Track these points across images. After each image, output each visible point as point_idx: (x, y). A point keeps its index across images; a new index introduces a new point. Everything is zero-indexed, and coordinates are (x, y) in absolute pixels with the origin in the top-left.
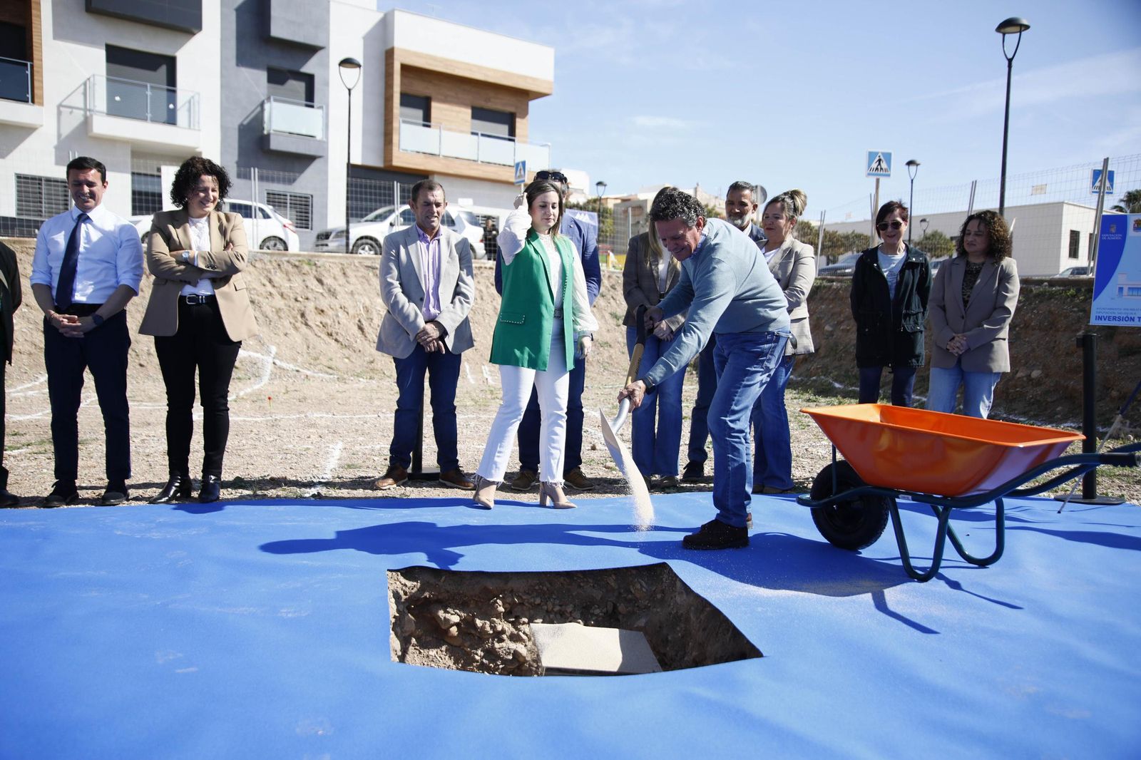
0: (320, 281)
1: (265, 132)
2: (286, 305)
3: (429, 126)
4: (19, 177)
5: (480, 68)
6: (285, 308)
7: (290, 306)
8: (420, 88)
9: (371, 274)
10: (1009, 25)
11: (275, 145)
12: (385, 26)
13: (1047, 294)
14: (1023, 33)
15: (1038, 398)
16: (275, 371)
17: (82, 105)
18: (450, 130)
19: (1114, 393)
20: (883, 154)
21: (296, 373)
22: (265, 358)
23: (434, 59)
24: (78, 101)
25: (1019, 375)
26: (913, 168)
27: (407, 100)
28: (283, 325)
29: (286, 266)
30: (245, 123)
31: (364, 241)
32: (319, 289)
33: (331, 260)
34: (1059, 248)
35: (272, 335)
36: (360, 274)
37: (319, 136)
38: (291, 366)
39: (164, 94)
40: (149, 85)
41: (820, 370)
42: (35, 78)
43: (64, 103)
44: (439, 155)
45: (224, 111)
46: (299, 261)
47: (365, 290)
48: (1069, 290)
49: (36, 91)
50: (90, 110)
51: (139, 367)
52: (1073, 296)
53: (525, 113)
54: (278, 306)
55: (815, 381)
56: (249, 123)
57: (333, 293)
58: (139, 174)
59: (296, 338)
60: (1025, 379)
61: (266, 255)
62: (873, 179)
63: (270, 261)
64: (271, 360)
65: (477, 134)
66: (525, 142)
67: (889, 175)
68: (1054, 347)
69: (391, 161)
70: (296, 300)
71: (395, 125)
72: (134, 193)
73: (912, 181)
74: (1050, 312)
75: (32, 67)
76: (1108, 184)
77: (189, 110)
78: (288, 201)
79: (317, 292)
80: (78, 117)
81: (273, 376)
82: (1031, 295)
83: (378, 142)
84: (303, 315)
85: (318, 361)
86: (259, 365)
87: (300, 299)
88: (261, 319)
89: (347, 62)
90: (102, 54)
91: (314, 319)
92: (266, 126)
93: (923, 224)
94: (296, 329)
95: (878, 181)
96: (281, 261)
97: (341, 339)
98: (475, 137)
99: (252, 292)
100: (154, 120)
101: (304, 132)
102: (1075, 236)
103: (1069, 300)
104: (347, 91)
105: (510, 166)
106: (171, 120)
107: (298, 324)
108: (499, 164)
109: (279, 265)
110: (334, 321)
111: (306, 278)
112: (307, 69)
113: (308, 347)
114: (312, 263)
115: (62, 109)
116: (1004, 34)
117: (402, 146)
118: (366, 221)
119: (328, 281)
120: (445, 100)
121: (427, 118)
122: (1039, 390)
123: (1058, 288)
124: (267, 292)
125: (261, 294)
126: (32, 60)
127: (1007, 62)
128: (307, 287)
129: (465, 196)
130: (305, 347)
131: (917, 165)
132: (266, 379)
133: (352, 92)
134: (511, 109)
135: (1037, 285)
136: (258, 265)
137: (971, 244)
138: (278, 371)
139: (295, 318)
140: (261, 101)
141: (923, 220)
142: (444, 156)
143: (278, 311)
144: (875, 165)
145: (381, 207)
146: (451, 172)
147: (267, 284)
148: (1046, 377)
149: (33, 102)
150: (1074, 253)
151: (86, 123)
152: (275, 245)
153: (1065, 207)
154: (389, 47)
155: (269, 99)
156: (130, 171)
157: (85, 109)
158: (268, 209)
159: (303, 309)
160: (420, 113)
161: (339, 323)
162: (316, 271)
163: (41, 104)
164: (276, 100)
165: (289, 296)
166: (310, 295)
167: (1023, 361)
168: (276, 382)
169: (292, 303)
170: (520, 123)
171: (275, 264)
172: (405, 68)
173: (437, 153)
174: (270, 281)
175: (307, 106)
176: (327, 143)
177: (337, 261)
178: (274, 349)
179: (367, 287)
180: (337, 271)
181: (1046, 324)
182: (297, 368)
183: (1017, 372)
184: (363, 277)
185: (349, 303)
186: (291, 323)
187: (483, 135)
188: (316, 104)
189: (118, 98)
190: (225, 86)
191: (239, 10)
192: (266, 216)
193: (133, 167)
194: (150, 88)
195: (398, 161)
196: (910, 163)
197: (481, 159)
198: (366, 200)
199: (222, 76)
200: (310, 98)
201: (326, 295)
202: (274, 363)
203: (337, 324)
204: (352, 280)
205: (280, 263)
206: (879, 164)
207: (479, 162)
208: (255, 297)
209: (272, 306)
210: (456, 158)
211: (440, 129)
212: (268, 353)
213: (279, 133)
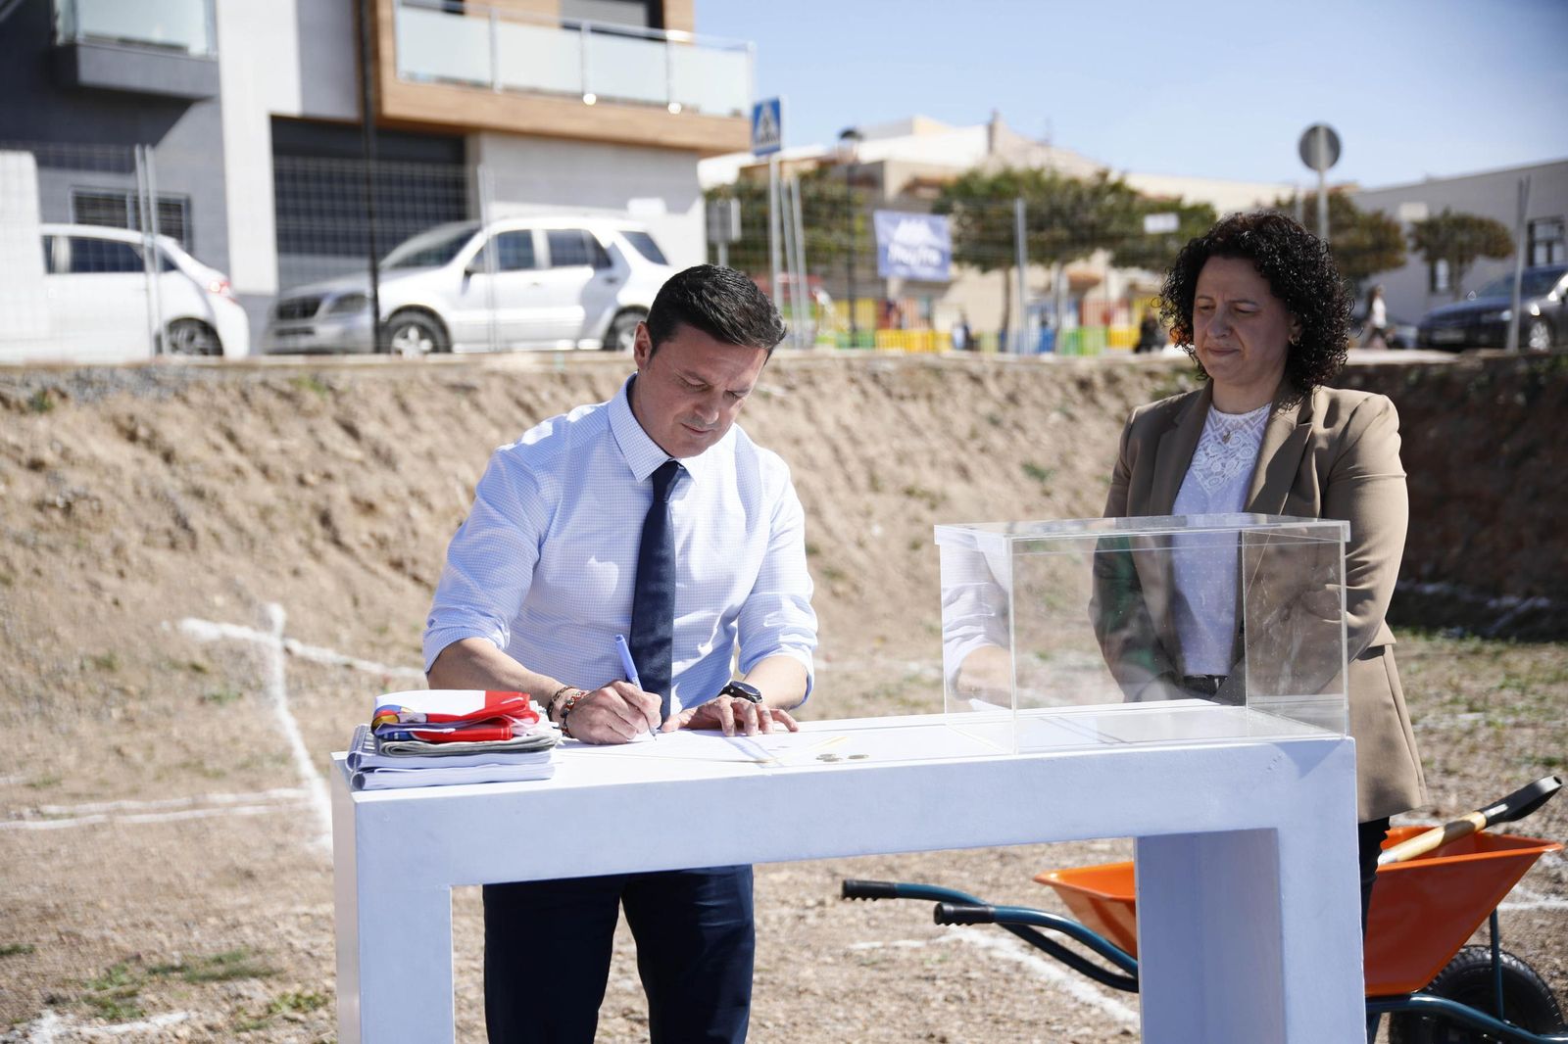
0: (351, 431)
1: (60, 39)
2: (279, 497)
3: (462, 13)
6: (281, 506)
7: (287, 499)
9: (465, 405)
11: (92, 71)
16: (294, 670)
18: (510, 19)
21: (346, 673)
22: (262, 637)
28: (283, 548)
29: (261, 397)
31: (404, 318)
32: (353, 451)
33: (367, 374)
35: (263, 576)
36: (438, 406)
37: (198, 46)
38: (327, 655)
44: (492, 85)
46: (292, 381)
47: (457, 445)
54: (261, 501)
57: (386, 459)
59: (322, 580)
63: (222, 387)
64: (278, 644)
65: (576, 28)
66: (688, 42)
69: (379, 102)
70: (301, 481)
71: (384, 12)
79: (350, 460)
81: (293, 685)
83: (341, 58)
84: (325, 519)
85: (388, 638)
86: (253, 657)
87: (311, 478)
88: (230, 538)
91: (354, 528)
92: (60, 24)
94: (317, 556)
96: (247, 382)
97: (425, 574)
98: (577, 36)
99: (193, 467)
101: (157, 35)
107: (319, 544)
109: (245, 396)
110: (402, 530)
111: (315, 422)
113: (356, 602)
114: (324, 383)
117: (405, 66)
119: (370, 428)
124: (227, 465)
125: (216, 474)
128: (322, 447)
130: (348, 602)
132: (278, 695)
136: (195, 396)
138: (300, 670)
139: (307, 527)
142: (510, 91)
143: (265, 513)
146: (524, 123)
152: (191, 339)
158: (170, 247)
159: (322, 503)
161: (415, 534)
162: (337, 402)
165: (283, 475)
166: (334, 468)
169: (292, 490)
171: (234, 393)
173: (484, 76)
174: (231, 437)
176: (216, 64)
177: (379, 375)
178: (277, 613)
179: (461, 437)
180: (383, 401)
182: (345, 659)
184: (448, 413)
185: (428, 483)
186: (300, 542)
187: (591, 31)
192: (169, 266)
195: (400, 101)
201: (371, 463)
202: (288, 651)
203: (409, 536)
204: (426, 422)
205: (249, 391)
207: (590, 99)
208: (200, 481)
209: (247, 503)
210: (534, 92)
211: (489, 17)
212: (266, 624)
213: (97, 41)
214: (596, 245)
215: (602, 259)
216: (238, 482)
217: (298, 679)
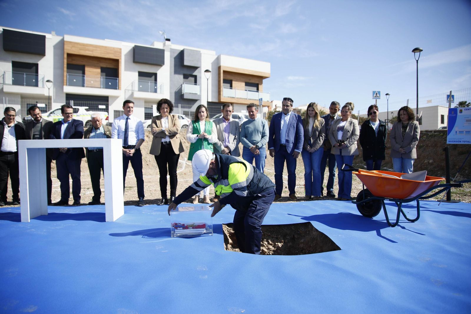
1: (183, 93)
3: (232, 89)
4: (114, 111)
5: (247, 70)
8: (229, 77)
10: (416, 50)
11: (185, 97)
12: (218, 59)
13: (434, 135)
14: (421, 52)
15: (432, 169)
16: (186, 166)
17: (131, 89)
18: (238, 89)
19: (457, 167)
20: (378, 92)
22: (183, 162)
23: (233, 68)
24: (130, 88)
25: (425, 162)
26: (388, 96)
27: (225, 81)
30: (177, 91)
34: (437, 120)
35: (185, 155)
37: (199, 94)
39: (153, 84)
40: (149, 82)
41: (359, 162)
42: (120, 82)
43: (127, 89)
44: (235, 98)
45: (171, 88)
48: (441, 134)
49: (120, 86)
50: (134, 90)
51: (147, 165)
52: (442, 136)
53: (262, 83)
54: (187, 146)
55: (358, 165)
56: (178, 91)
58: (147, 108)
60: (427, 163)
61: (183, 130)
62: (375, 100)
63: (184, 132)
64: (185, 162)
65: (246, 90)
66: (262, 92)
67: (380, 98)
68: (436, 153)
69: (220, 100)
71: (221, 89)
72: (145, 113)
73: (388, 100)
74: (435, 141)
75: (119, 80)
76: (452, 99)
77: (161, 88)
78: (189, 114)
80: (130, 93)
81: (186, 167)
82: (428, 136)
83: (217, 94)
86: (182, 164)
89: (207, 71)
90: (137, 74)
92: (183, 91)
93: (392, 114)
95: (376, 100)
98: (246, 91)
100: (151, 92)
101: (194, 93)
102: (442, 117)
103: (441, 137)
104: (207, 80)
105: (257, 100)
106: (156, 91)
108: (254, 100)
112: (195, 74)
115: (126, 91)
116: (415, 53)
117: (224, 95)
118: (213, 119)
120: (237, 81)
121: (231, 86)
122: (432, 167)
123: (437, 133)
126: (118, 77)
127: (416, 62)
129: (243, 110)
131: (389, 95)
132: (184, 168)
133: (208, 80)
134: (257, 82)
135: (431, 132)
137: (403, 118)
138: (187, 166)
140: (181, 84)
141: (392, 113)
142: (237, 98)
144: (375, 95)
145: (217, 114)
146: (239, 102)
147: (184, 139)
148: (435, 162)
149: (119, 89)
150: (442, 122)
151: (132, 94)
152: (186, 127)
153: (439, 107)
154: (219, 65)
155: (183, 83)
156: (144, 107)
157: (132, 90)
158: (184, 116)
160: (229, 85)
163: (121, 90)
164: (186, 84)
167: (426, 157)
168: (187, 169)
170: (260, 86)
172: (224, 72)
173: (234, 97)
175: (195, 85)
176: (201, 95)
181: (434, 145)
183: (425, 161)
187: (249, 91)
188: (198, 83)
189: (141, 86)
190: (171, 80)
191: (175, 58)
192: (183, 118)
193: (145, 106)
194: (150, 82)
195: (223, 100)
196: (387, 94)
197: (248, 98)
198: (213, 112)
199: (170, 78)
200: (196, 82)
202: (186, 163)
206: (376, 95)
207: (248, 99)
209: (185, 146)
210: (241, 98)
211: (235, 89)
212: (184, 160)
213: (187, 93)
214: (239, 116)
215: (239, 118)
216: (185, 143)
217: (187, 167)
